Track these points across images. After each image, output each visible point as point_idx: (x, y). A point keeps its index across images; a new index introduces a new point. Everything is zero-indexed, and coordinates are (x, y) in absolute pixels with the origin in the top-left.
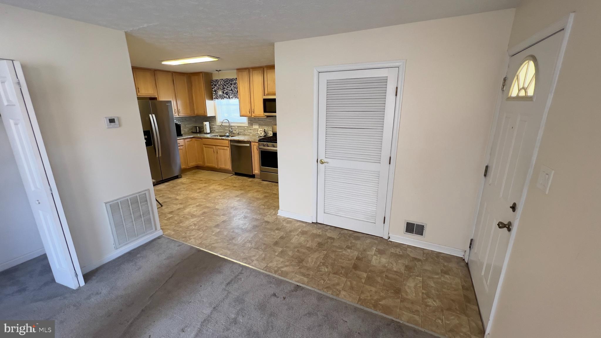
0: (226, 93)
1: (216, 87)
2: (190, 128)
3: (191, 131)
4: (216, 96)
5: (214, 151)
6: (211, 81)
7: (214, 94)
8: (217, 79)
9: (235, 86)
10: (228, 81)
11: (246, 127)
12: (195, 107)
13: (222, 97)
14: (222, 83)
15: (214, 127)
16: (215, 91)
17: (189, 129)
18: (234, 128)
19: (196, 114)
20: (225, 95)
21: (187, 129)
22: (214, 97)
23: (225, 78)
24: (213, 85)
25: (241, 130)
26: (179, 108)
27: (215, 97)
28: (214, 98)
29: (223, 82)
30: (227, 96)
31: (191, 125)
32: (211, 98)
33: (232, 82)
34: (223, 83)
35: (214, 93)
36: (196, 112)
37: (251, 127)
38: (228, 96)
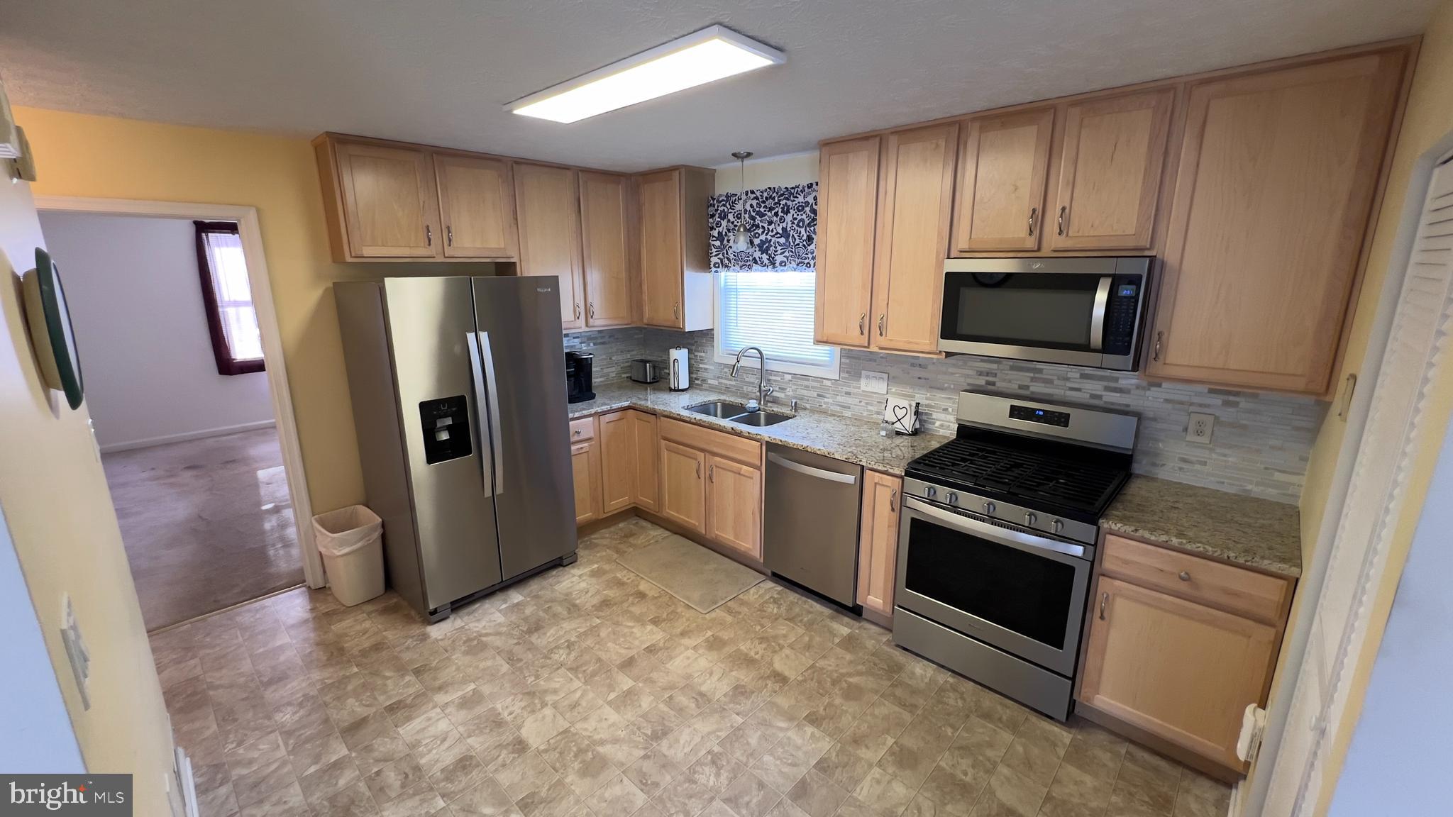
0: (760, 246)
1: (724, 223)
2: (627, 364)
3: (628, 375)
4: (721, 256)
5: (698, 472)
6: (709, 202)
7: (714, 250)
8: (731, 191)
9: (799, 218)
10: (774, 199)
11: (828, 383)
12: (646, 297)
13: (746, 263)
14: (748, 207)
15: (706, 369)
16: (721, 237)
17: (622, 368)
18: (779, 379)
19: (645, 321)
20: (757, 254)
21: (613, 369)
22: (714, 260)
23: (760, 185)
24: (713, 216)
25: (805, 392)
26: (590, 300)
27: (719, 261)
28: (716, 263)
29: (755, 203)
30: (765, 257)
31: (629, 356)
32: (704, 264)
33: (789, 203)
34: (752, 206)
35: (718, 243)
36: (646, 315)
37: (855, 384)
38: (770, 256)
